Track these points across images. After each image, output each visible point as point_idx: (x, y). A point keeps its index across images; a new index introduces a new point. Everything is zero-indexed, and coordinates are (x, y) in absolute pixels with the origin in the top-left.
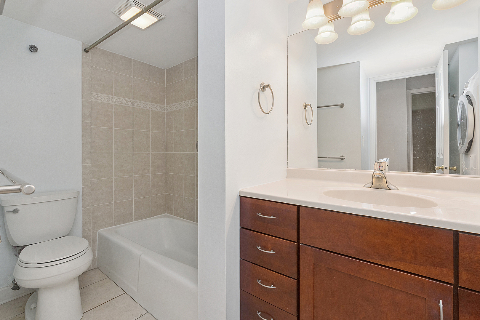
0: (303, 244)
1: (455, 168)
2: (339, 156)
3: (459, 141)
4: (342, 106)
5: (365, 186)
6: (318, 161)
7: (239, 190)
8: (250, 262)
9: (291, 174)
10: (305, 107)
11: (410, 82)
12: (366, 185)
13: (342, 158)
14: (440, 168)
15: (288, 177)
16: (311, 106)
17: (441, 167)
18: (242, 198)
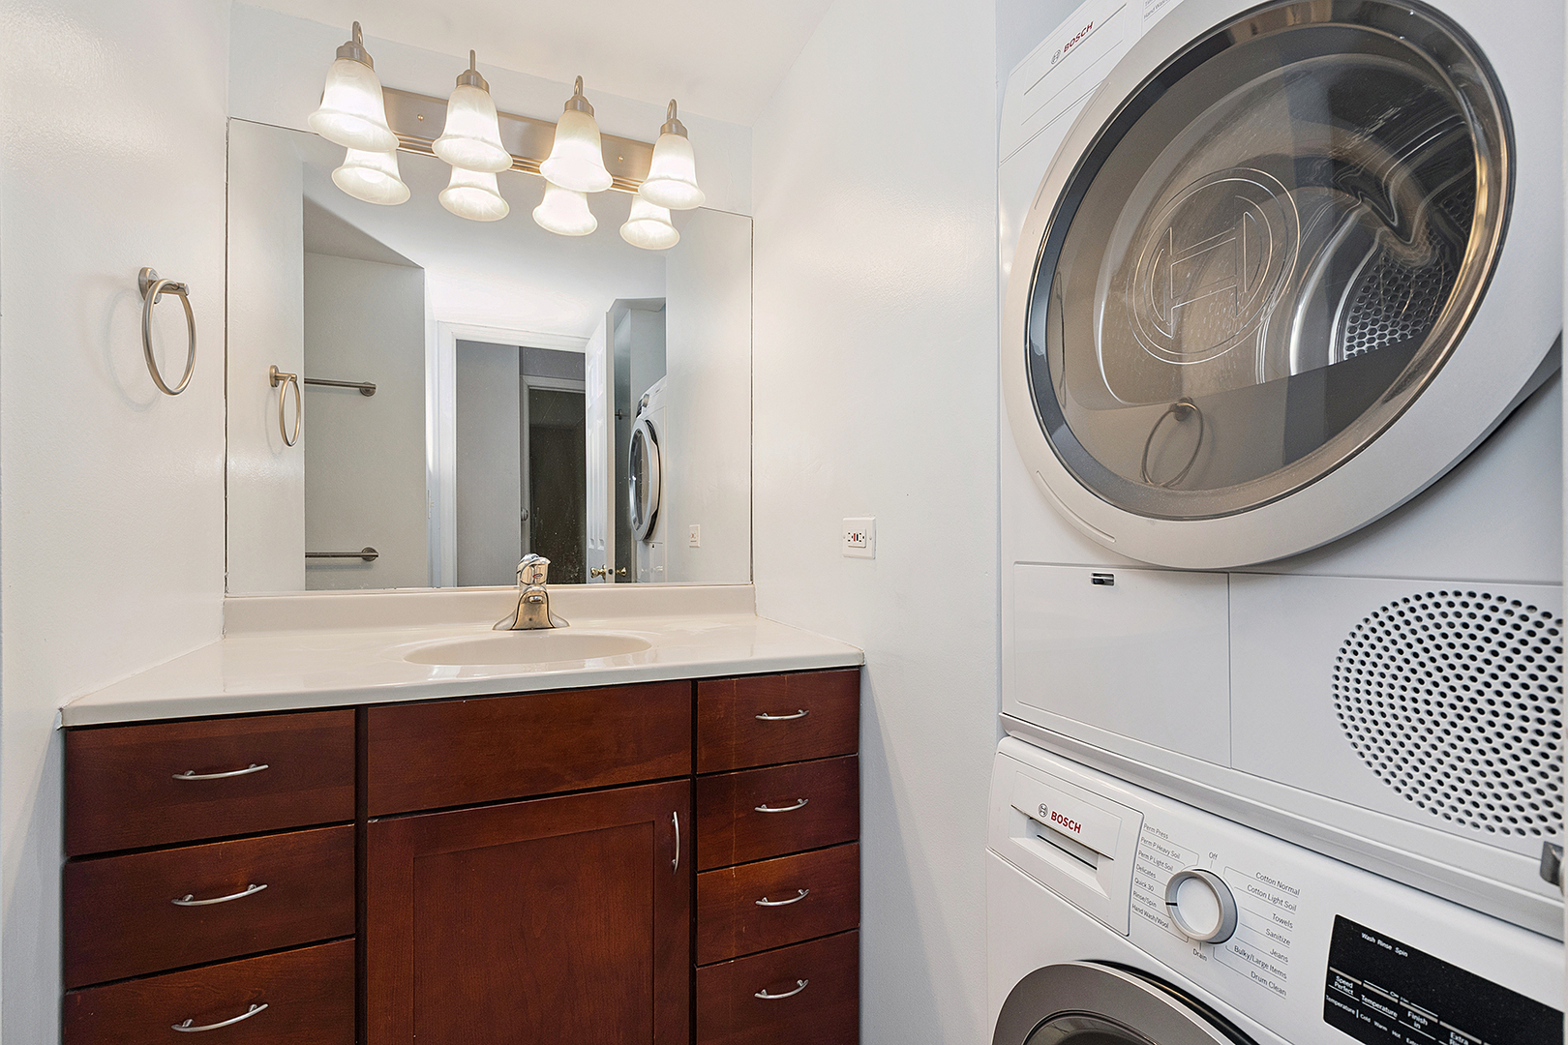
0: (375, 818)
1: (624, 570)
2: (359, 550)
3: (633, 515)
4: (367, 390)
5: (497, 627)
6: (308, 567)
7: (62, 705)
8: (128, 979)
9: (236, 619)
10: (276, 380)
11: (528, 357)
12: (500, 625)
13: (369, 556)
14: (599, 573)
15: (226, 631)
16: (295, 383)
17: (601, 570)
18: (71, 736)
